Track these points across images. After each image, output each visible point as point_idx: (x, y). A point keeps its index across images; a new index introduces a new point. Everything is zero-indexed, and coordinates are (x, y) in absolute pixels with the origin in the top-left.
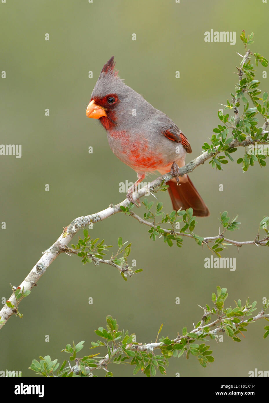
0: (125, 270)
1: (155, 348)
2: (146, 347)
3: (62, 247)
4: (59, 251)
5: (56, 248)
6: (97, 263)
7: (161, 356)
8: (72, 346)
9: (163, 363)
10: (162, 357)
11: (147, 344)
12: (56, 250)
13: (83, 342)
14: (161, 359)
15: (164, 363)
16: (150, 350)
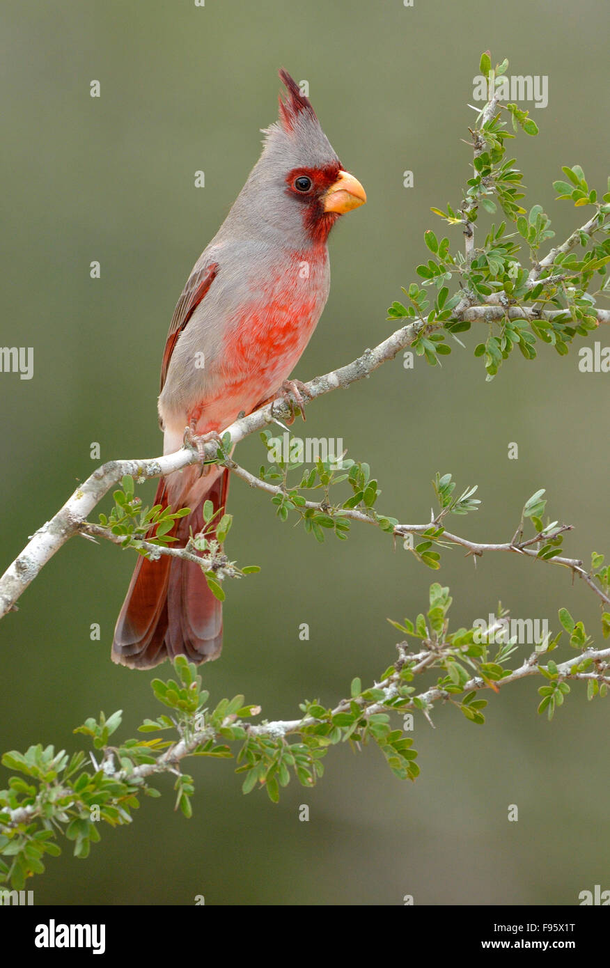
0: (220, 566)
1: (288, 731)
2: (268, 729)
3: (75, 520)
4: (66, 530)
5: (60, 521)
6: (155, 555)
7: (301, 746)
8: (98, 722)
9: (305, 760)
10: (304, 749)
11: (270, 721)
12: (60, 526)
13: (120, 712)
14: (302, 753)
15: (308, 762)
16: (278, 735)
